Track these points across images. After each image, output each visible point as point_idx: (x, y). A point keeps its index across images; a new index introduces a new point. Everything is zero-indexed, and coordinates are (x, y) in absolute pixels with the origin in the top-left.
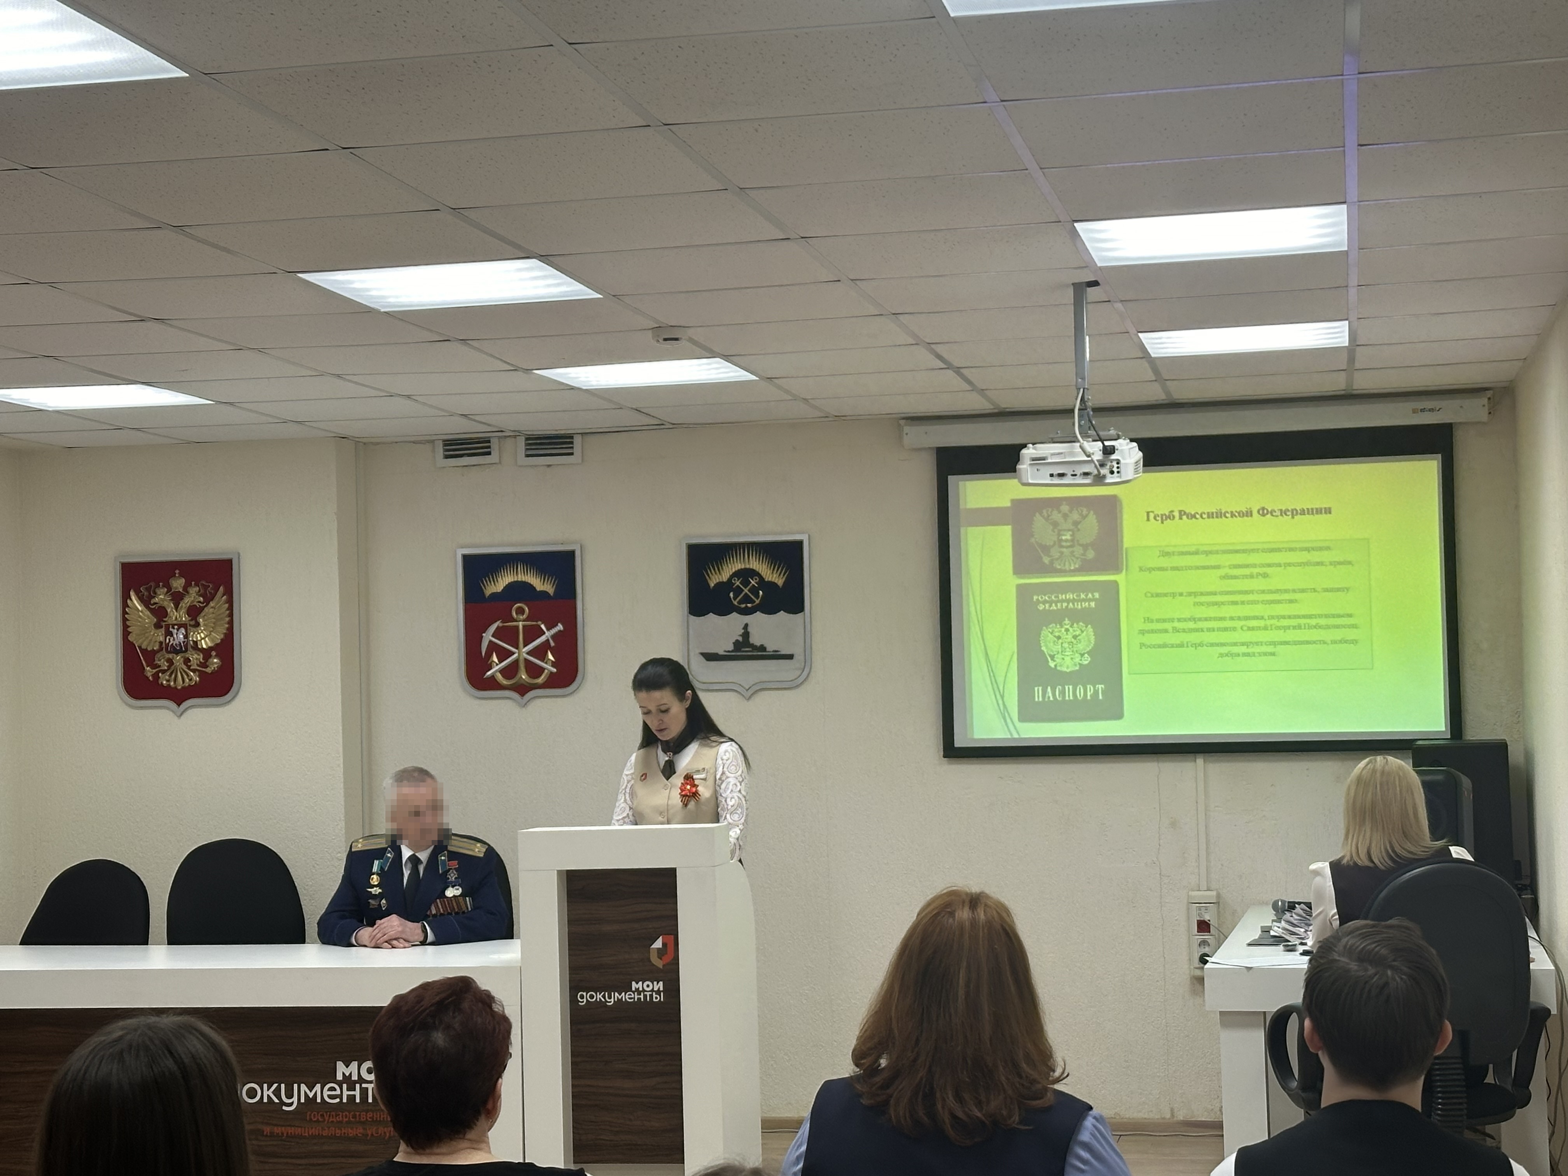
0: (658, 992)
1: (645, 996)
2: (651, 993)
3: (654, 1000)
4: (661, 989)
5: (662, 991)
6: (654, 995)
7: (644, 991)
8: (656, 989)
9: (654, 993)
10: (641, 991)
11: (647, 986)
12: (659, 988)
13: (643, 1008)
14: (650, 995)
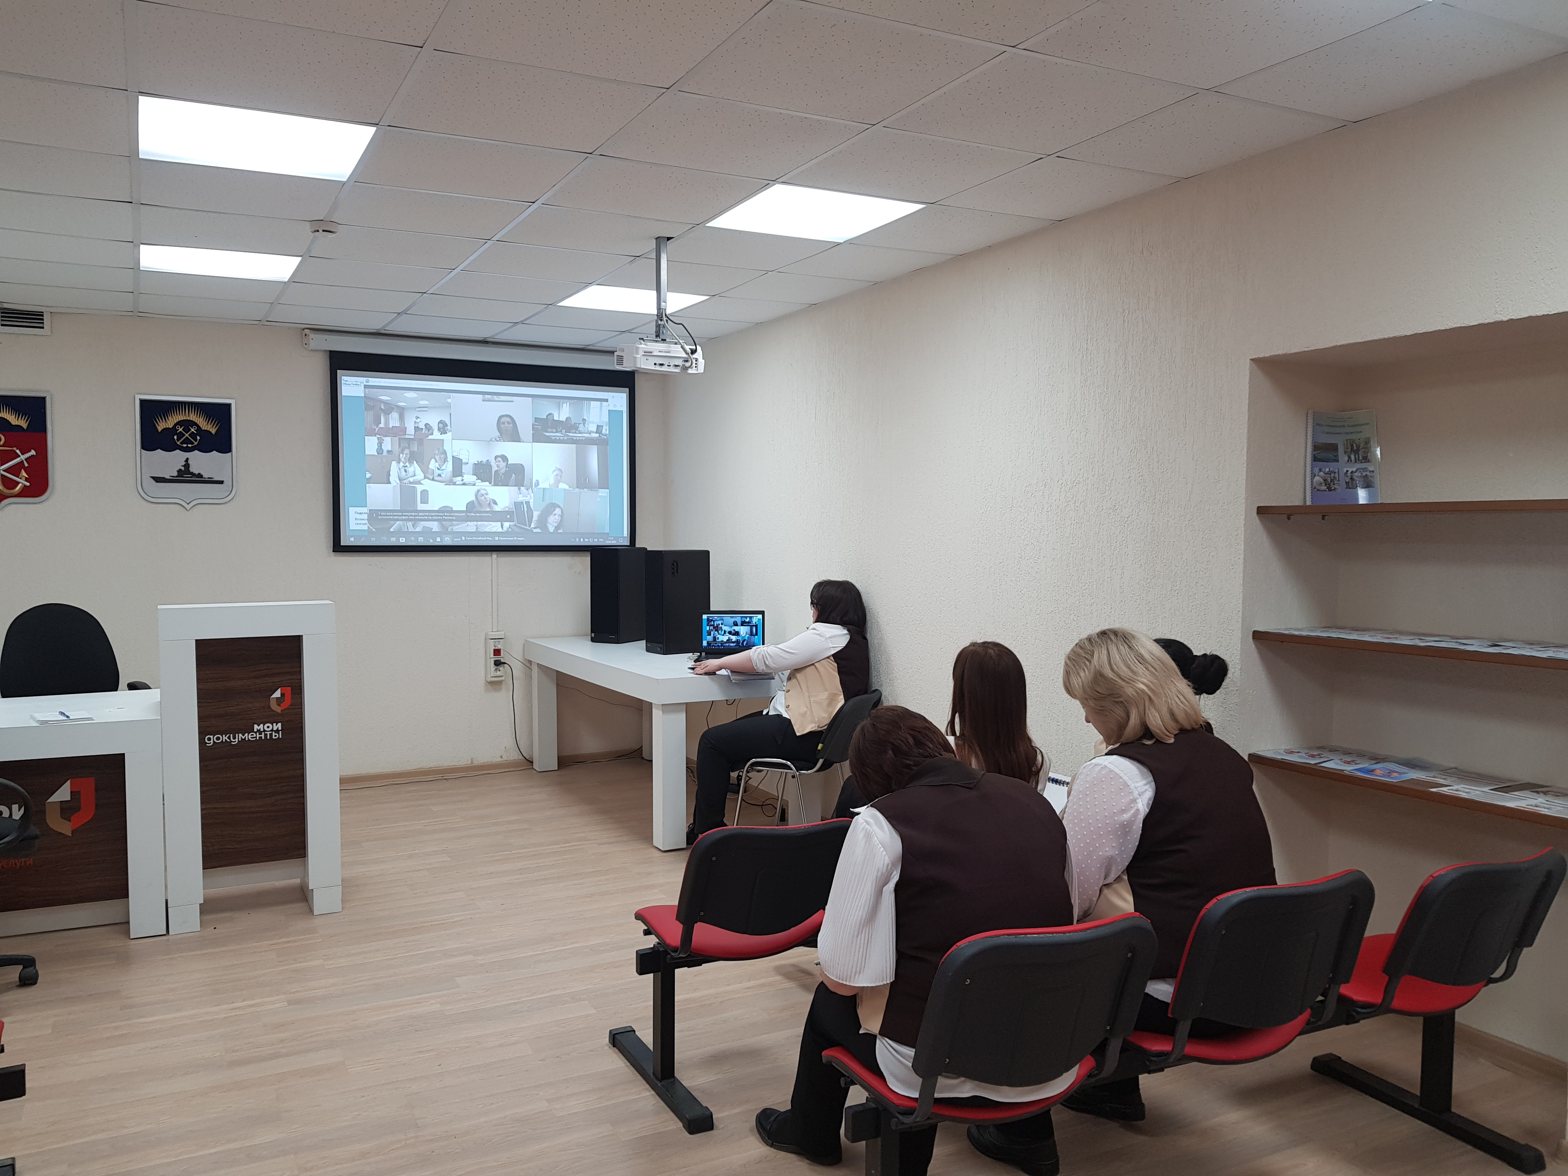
0: (277, 731)
1: (266, 735)
2: (271, 732)
3: (274, 737)
4: (280, 729)
5: (280, 730)
6: (274, 734)
7: (264, 731)
8: (275, 729)
9: (273, 732)
10: (262, 732)
11: (268, 727)
12: (278, 728)
13: (265, 745)
14: (270, 734)
